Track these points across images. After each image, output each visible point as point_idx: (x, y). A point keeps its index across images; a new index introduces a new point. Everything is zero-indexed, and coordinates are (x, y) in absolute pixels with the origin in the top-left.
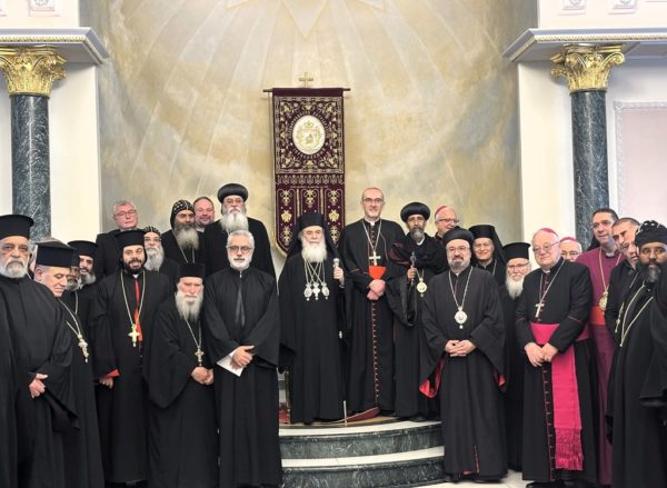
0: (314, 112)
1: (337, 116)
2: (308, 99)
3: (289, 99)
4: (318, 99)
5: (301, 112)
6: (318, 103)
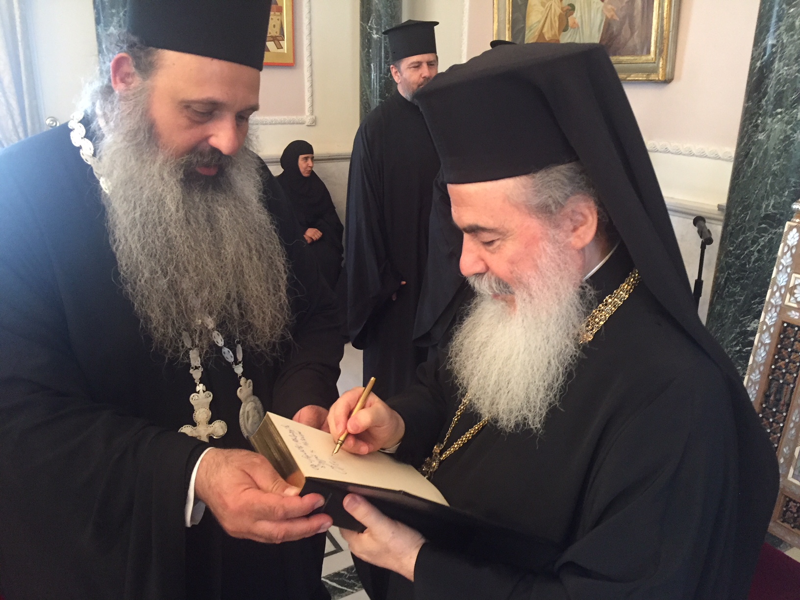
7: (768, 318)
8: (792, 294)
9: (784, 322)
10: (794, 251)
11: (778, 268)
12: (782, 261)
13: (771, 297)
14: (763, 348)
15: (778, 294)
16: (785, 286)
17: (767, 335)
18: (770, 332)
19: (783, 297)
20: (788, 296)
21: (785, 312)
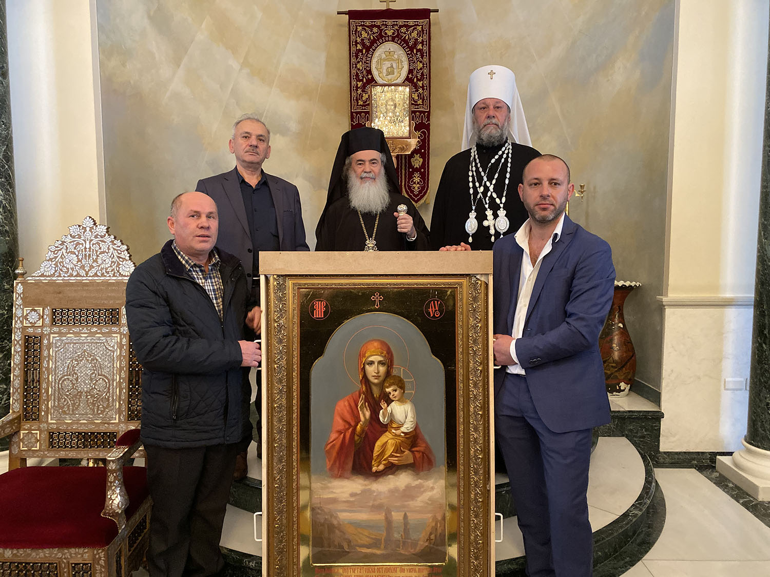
0: (397, 38)
1: (422, 43)
2: (390, 22)
3: (368, 22)
4: (401, 22)
5: (380, 38)
6: (401, 27)
7: (16, 336)
8: (27, 319)
9: (26, 336)
10: (22, 296)
11: (15, 307)
12: (17, 303)
13: (15, 324)
14: (17, 354)
15: (19, 322)
16: (21, 316)
17: (18, 346)
18: (19, 344)
19: (22, 322)
20: (25, 320)
21: (25, 330)
